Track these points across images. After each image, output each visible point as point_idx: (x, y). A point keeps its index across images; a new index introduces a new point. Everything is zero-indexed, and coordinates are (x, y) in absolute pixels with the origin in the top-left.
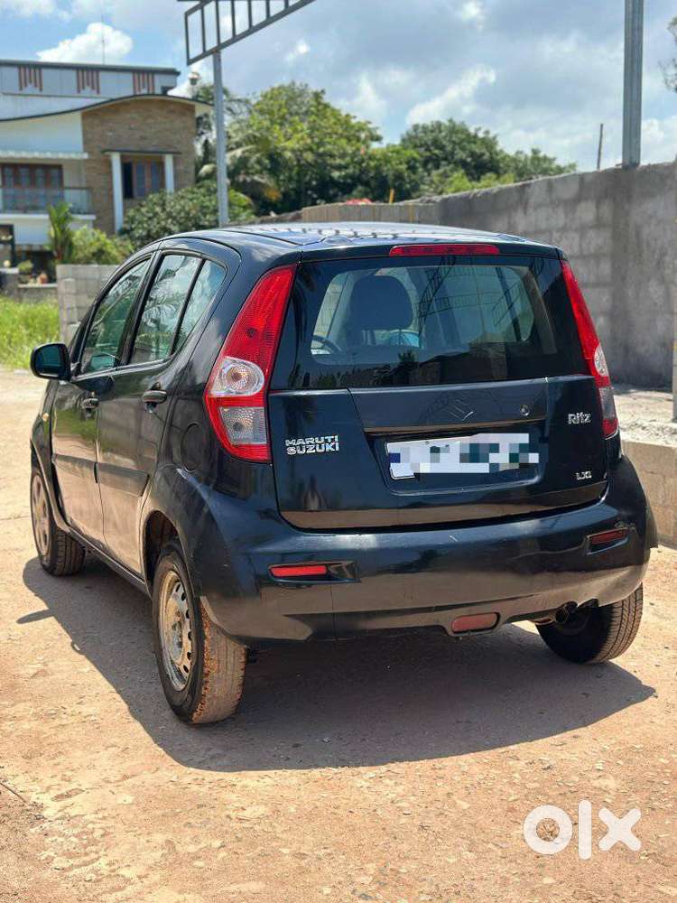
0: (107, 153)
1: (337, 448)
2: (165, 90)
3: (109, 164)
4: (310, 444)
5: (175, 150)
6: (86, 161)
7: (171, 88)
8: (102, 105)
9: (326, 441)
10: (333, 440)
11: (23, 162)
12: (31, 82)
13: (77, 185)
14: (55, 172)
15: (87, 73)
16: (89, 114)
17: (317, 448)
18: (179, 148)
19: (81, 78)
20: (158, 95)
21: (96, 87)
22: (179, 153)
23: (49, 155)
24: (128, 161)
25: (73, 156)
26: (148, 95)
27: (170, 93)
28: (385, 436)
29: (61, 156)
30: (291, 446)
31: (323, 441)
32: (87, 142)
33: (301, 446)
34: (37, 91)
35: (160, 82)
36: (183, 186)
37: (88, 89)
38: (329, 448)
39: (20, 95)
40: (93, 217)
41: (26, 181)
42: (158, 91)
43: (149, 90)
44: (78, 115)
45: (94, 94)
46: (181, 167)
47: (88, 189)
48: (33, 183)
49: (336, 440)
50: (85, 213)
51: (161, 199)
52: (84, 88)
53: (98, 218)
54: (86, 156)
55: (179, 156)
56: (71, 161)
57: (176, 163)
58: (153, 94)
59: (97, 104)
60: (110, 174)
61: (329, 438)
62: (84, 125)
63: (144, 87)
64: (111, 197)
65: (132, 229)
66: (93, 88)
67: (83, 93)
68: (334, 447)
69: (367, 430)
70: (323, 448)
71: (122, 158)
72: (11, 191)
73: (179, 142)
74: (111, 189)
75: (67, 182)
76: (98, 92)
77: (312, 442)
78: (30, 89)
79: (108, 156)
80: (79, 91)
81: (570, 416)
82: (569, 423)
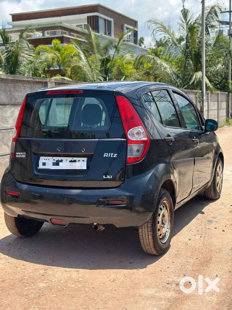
4: (20, 154)
30: (17, 154)
61: (24, 153)
68: (24, 156)
69: (33, 152)
81: (105, 154)
82: (104, 156)
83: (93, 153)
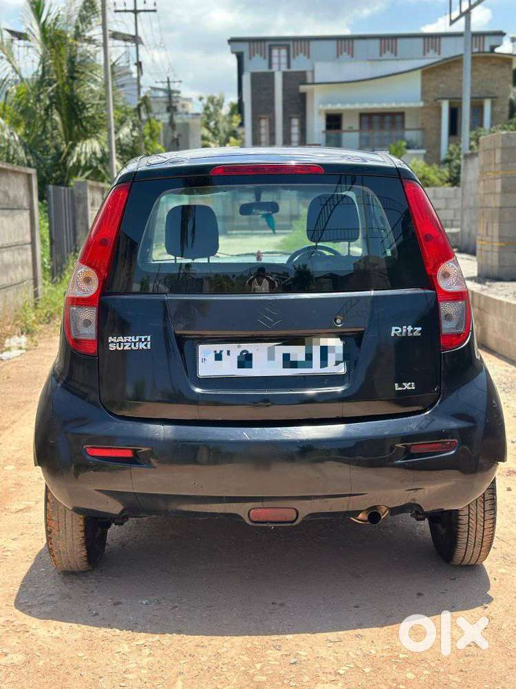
0: (440, 101)
1: (149, 347)
2: (492, 48)
3: (439, 109)
4: (127, 342)
5: (493, 95)
6: (422, 108)
7: (498, 46)
8: (438, 64)
9: (140, 340)
10: (146, 339)
11: (375, 111)
12: (388, 49)
13: (414, 127)
14: (399, 118)
15: (433, 39)
16: (427, 71)
17: (133, 346)
18: (497, 93)
19: (426, 44)
20: (487, 52)
21: (438, 50)
22: (496, 97)
23: (394, 105)
24: (455, 106)
25: (412, 105)
26: (479, 52)
27: (497, 50)
28: (198, 339)
29: (403, 105)
30: (112, 342)
31: (137, 340)
32: (424, 93)
33: (120, 343)
34: (392, 56)
35: (489, 42)
36: (497, 123)
37: (432, 52)
38: (142, 346)
39: (381, 60)
40: (423, 151)
41: (376, 125)
42: (487, 49)
43: (479, 48)
44: (419, 73)
45: (436, 55)
46: (498, 109)
47: (422, 129)
48: (382, 127)
49: (149, 340)
50: (418, 148)
51: (476, 135)
52: (428, 51)
53: (428, 152)
54: (421, 104)
55: (495, 100)
56: (411, 109)
57: (493, 105)
58: (484, 52)
59: (434, 63)
60: (440, 117)
61: (143, 338)
62: (423, 80)
63: (476, 47)
64: (439, 135)
65: (452, 160)
66: (435, 51)
67: (428, 55)
68: (146, 345)
69: (178, 332)
70: (137, 346)
71: (450, 104)
72: (365, 134)
73: (497, 89)
74: (440, 129)
75: (407, 125)
76: (439, 54)
77: (129, 340)
78: (388, 54)
79: (439, 103)
80: (424, 54)
81: (394, 328)
82: (393, 335)
83: (363, 329)
